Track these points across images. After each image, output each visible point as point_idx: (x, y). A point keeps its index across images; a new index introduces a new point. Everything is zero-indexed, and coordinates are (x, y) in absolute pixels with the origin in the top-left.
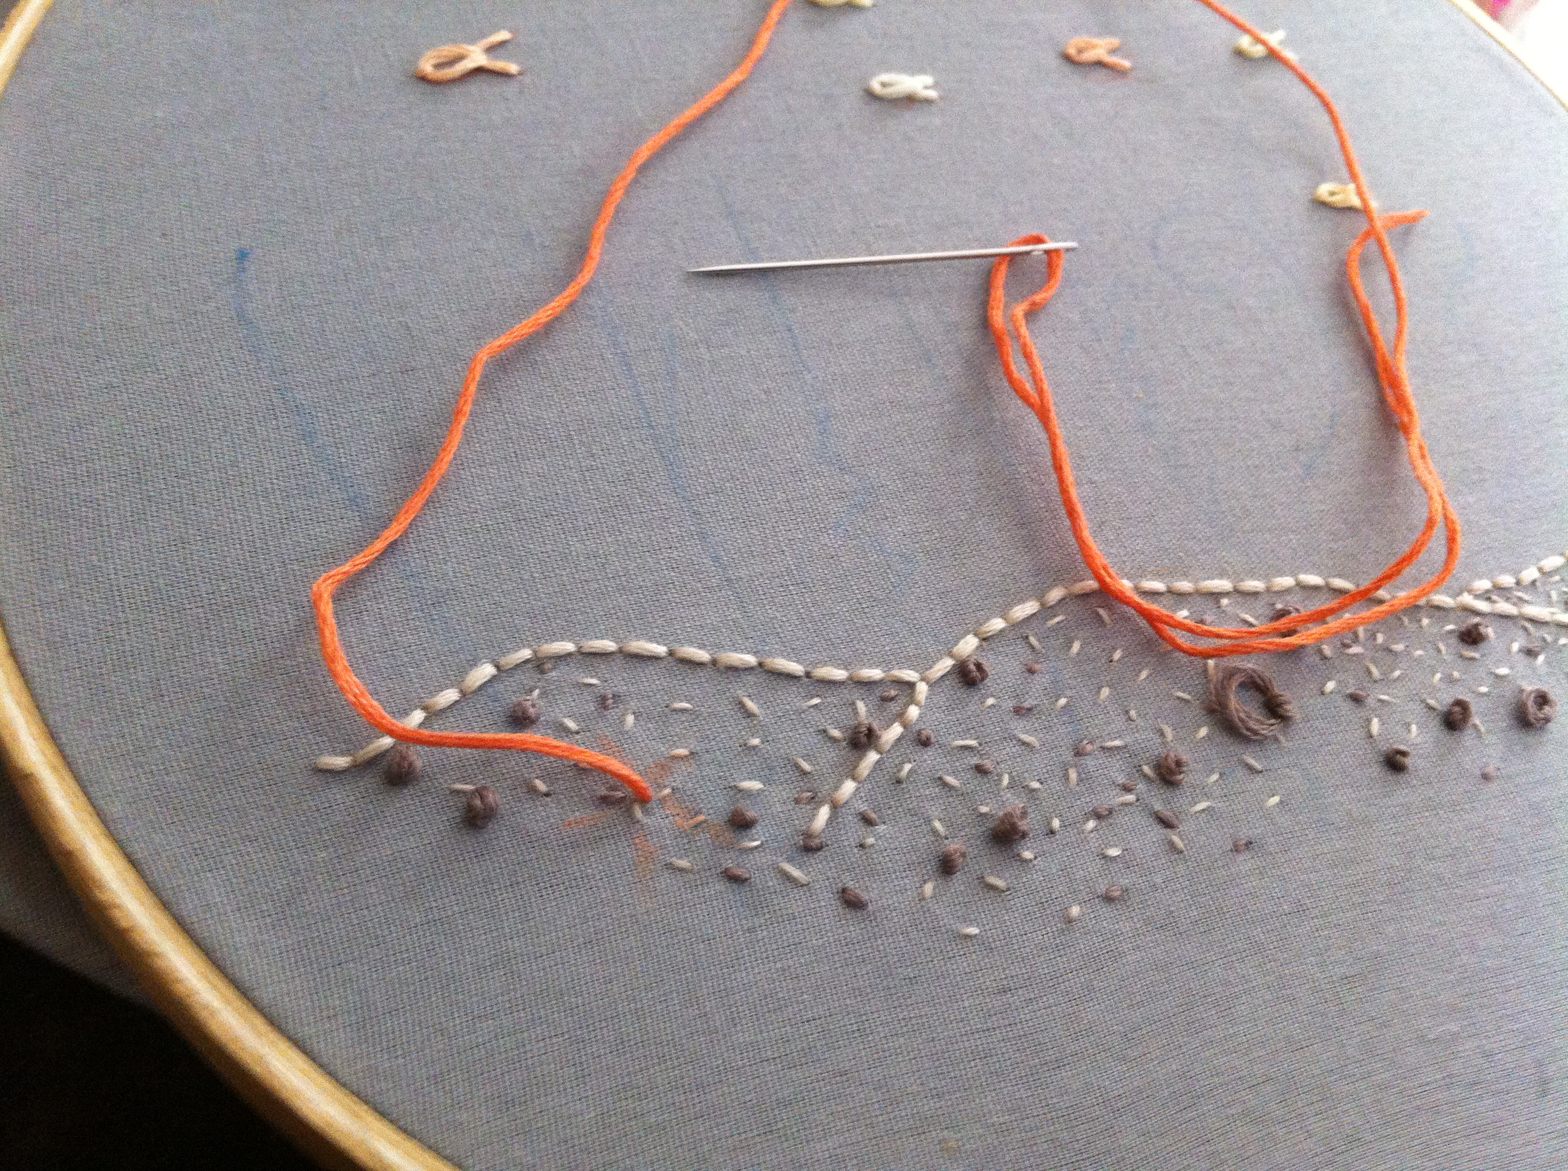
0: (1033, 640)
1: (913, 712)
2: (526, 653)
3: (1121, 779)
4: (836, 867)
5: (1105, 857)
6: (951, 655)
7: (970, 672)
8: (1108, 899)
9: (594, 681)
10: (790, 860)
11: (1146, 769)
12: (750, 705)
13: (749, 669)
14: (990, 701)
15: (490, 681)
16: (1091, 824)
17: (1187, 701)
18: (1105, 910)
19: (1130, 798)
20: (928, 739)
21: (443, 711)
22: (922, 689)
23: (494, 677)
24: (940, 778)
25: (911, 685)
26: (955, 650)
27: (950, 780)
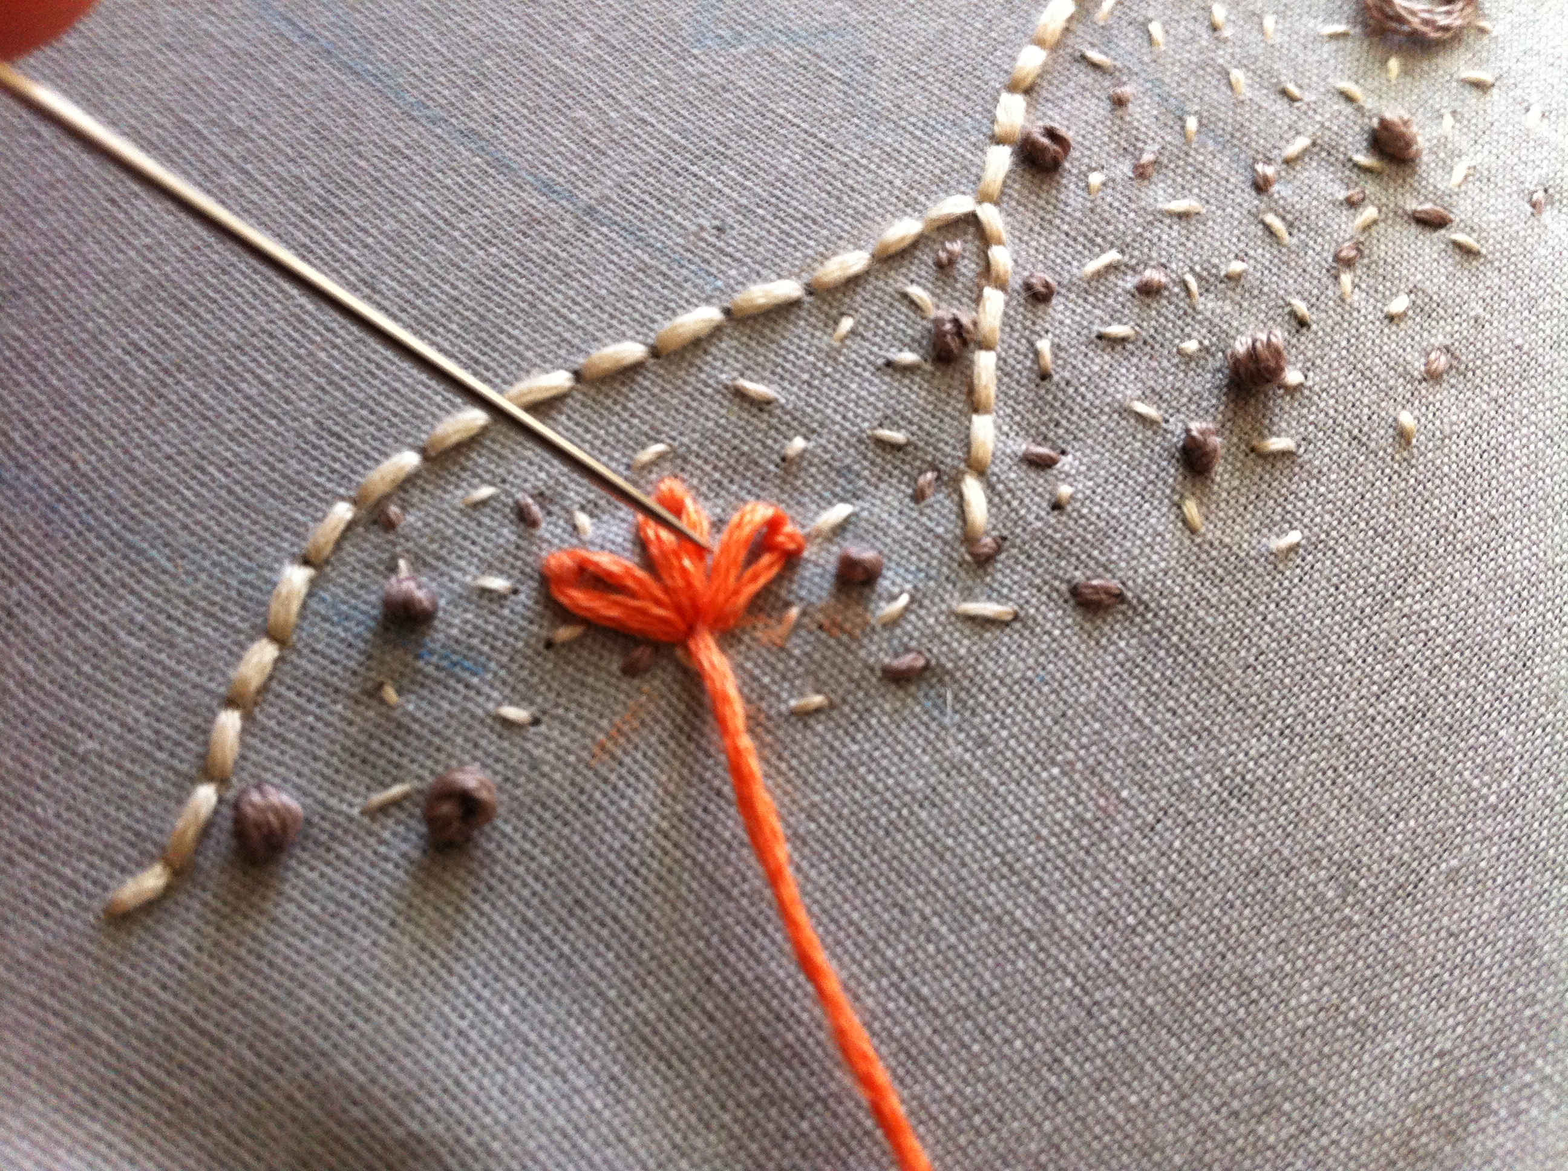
0: (1094, 55)
1: (1001, 257)
2: (343, 512)
3: (1342, 195)
4: (1040, 565)
5: (1391, 318)
6: (998, 140)
7: (1044, 149)
8: (1433, 377)
9: (485, 492)
10: (968, 594)
11: (1362, 159)
12: (755, 388)
13: (716, 332)
14: (1096, 179)
15: (310, 594)
16: (1346, 278)
17: (1344, 35)
18: (1442, 395)
19: (1369, 213)
20: (1047, 285)
21: (264, 689)
22: (990, 215)
23: (313, 582)
24: (1100, 337)
25: (971, 220)
26: (997, 129)
27: (1116, 330)
